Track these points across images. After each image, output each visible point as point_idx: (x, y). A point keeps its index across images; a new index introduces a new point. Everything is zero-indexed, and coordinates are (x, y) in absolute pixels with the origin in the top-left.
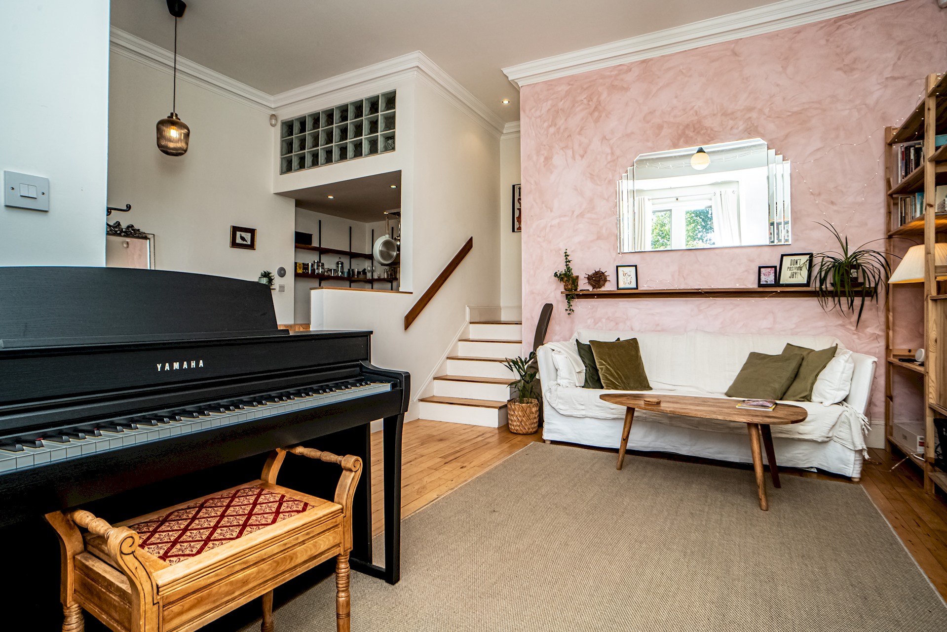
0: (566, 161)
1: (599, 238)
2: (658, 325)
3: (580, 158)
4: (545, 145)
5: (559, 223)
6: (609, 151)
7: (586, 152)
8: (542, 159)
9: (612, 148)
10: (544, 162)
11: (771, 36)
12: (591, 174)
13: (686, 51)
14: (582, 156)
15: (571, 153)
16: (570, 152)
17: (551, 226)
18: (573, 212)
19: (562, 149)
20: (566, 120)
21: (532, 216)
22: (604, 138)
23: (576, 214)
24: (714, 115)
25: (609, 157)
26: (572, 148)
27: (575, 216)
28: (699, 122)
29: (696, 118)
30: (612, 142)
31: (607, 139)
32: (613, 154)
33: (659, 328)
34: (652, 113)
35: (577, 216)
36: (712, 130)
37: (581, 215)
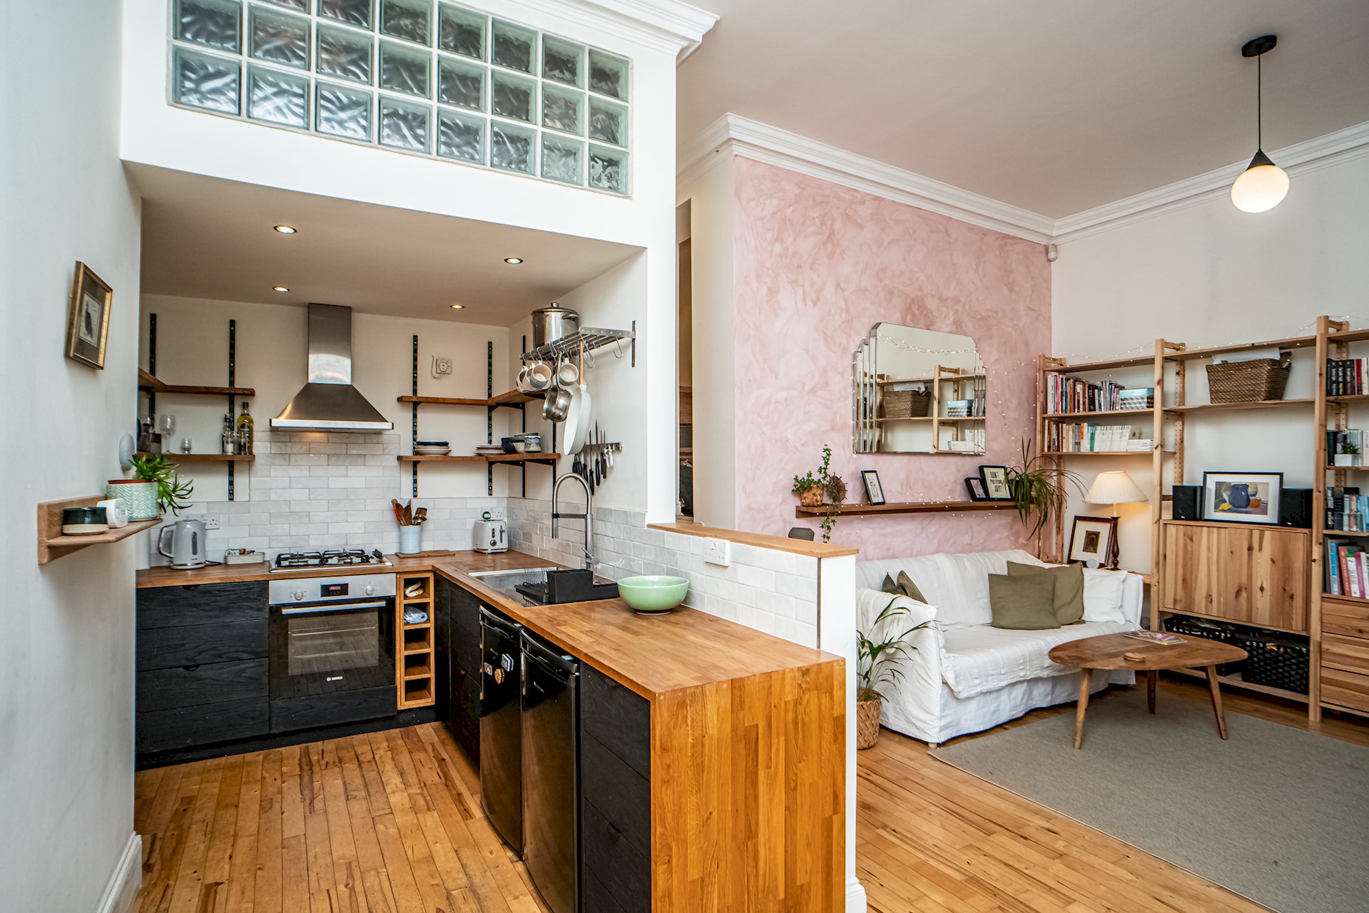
0: (796, 303)
1: (833, 428)
2: (889, 549)
3: (812, 305)
4: (768, 269)
5: (786, 399)
6: (844, 306)
7: (818, 299)
8: (764, 291)
9: (846, 303)
10: (767, 295)
11: (971, 228)
12: (825, 333)
13: (912, 206)
14: (815, 303)
15: (801, 293)
16: (800, 291)
17: (776, 402)
18: (804, 385)
19: (791, 282)
20: (795, 239)
21: (750, 380)
22: (838, 285)
23: (808, 387)
24: (933, 296)
25: (844, 314)
26: (803, 286)
27: (806, 391)
28: (922, 300)
29: (920, 293)
30: (847, 293)
31: (841, 288)
32: (847, 311)
33: (890, 553)
34: (884, 270)
35: (809, 392)
36: (931, 312)
37: (813, 391)
